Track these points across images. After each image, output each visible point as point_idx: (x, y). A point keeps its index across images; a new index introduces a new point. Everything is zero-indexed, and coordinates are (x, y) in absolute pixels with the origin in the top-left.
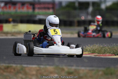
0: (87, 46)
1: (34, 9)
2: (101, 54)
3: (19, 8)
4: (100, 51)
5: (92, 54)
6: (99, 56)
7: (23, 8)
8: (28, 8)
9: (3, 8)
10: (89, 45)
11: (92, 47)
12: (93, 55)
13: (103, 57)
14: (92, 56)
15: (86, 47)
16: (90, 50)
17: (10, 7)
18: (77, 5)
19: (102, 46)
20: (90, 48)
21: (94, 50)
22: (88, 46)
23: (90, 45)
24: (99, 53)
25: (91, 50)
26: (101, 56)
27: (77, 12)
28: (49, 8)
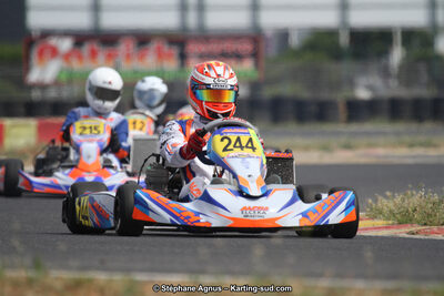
0: (380, 198)
1: (183, 57)
2: (435, 228)
3: (128, 57)
4: (429, 215)
5: (398, 228)
6: (426, 233)
7: (142, 57)
8: (160, 55)
9: (67, 57)
10: (388, 193)
11: (398, 199)
12: (402, 232)
13: (440, 237)
14: (401, 235)
15: (376, 201)
16: (391, 211)
17: (93, 54)
18: (344, 40)
19: (436, 197)
20: (391, 205)
21: (407, 211)
22: (386, 197)
23: (393, 191)
24: (425, 224)
25: (396, 211)
26: (433, 233)
27: (345, 68)
28: (238, 57)
